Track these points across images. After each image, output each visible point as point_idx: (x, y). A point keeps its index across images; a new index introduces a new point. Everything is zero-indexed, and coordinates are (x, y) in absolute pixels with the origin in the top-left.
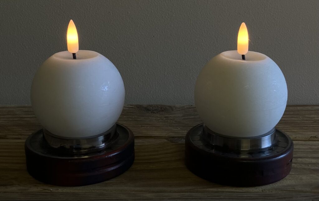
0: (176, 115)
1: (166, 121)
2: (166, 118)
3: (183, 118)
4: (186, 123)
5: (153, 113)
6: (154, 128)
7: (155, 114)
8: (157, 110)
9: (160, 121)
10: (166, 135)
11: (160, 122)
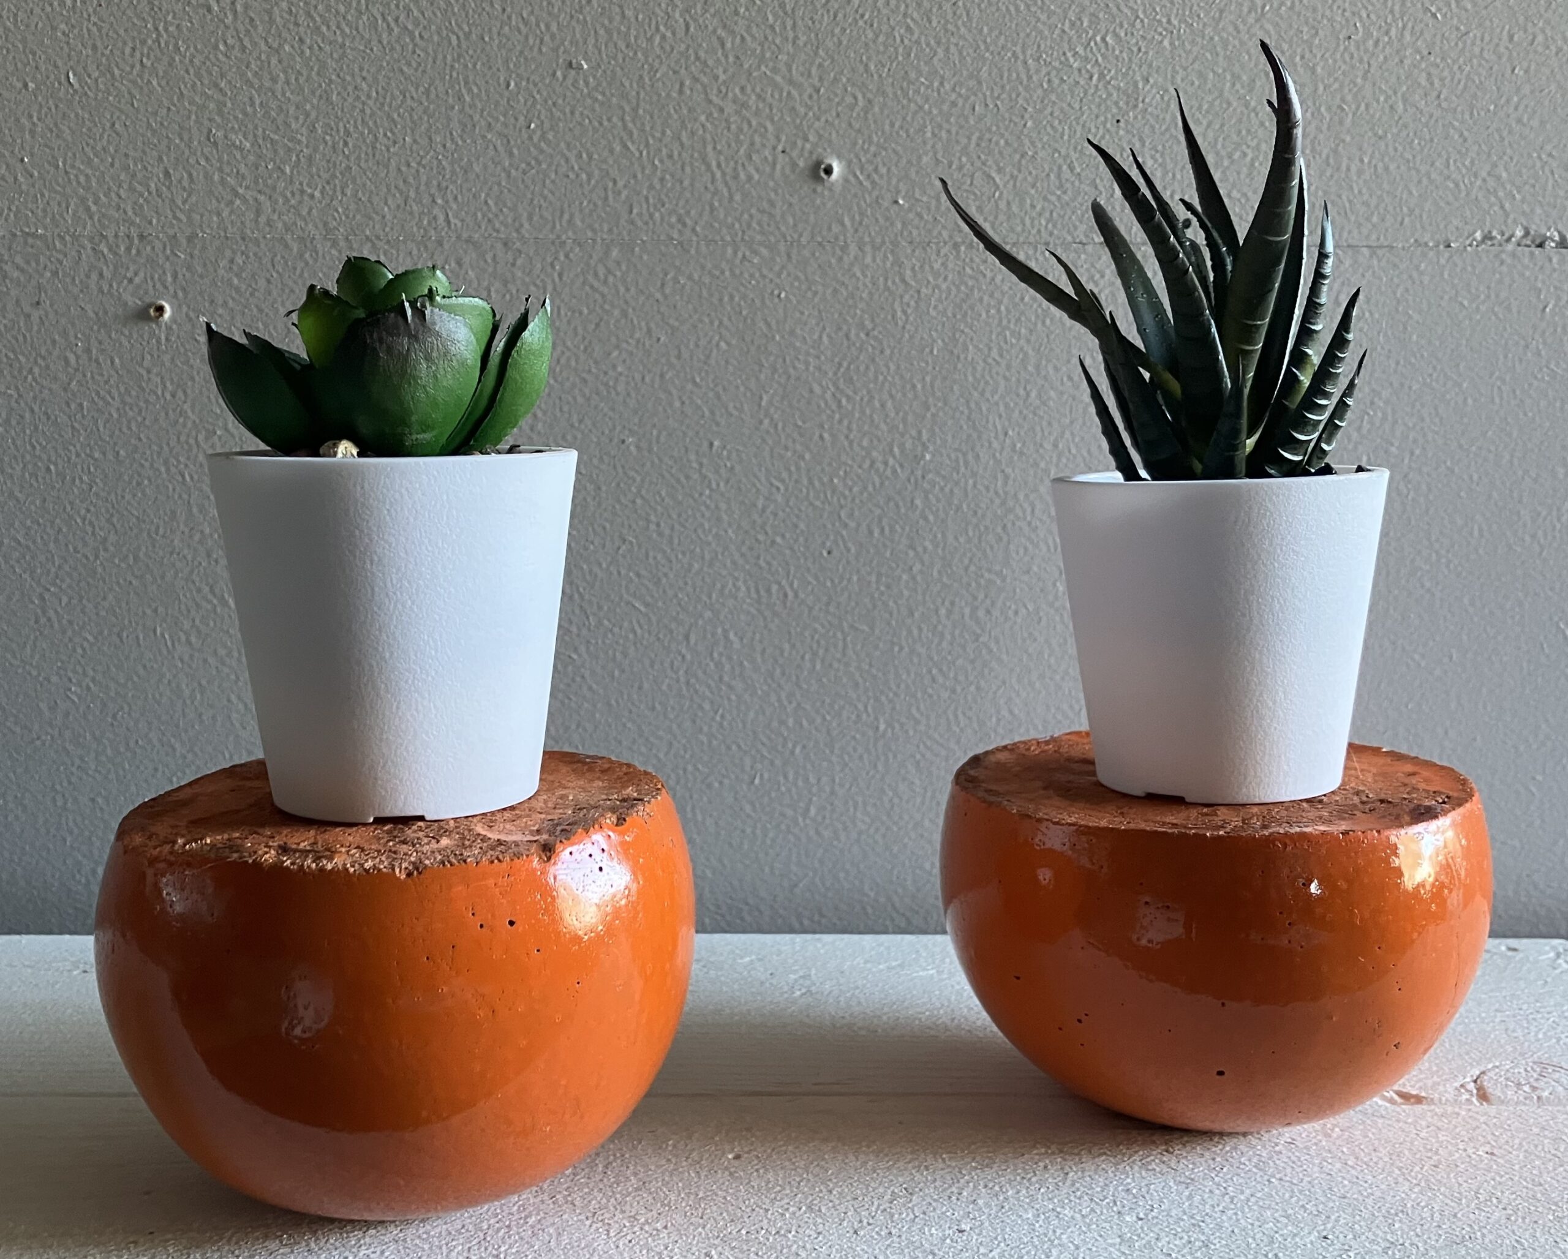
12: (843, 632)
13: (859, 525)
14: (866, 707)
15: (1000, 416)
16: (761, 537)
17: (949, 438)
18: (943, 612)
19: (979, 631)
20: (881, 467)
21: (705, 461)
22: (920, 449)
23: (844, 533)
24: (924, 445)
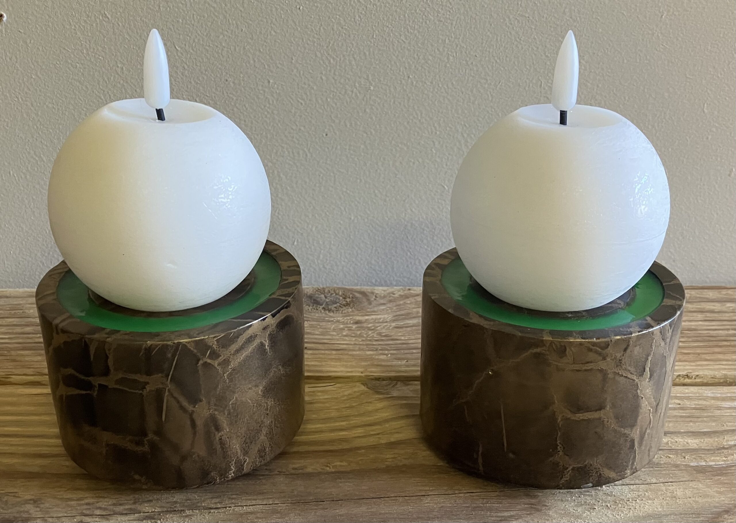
0: (379, 317)
1: (359, 333)
2: (356, 326)
3: (394, 324)
4: (403, 338)
5: (327, 312)
6: (334, 352)
7: (331, 314)
8: (336, 303)
9: (344, 334)
10: (362, 373)
11: (345, 336)
12: (333, 173)
13: (340, 122)
14: (345, 209)
15: (406, 68)
16: (294, 128)
17: (382, 80)
18: (380, 164)
19: (397, 172)
20: (350, 93)
21: (267, 90)
22: (368, 84)
23: (333, 125)
24: (370, 82)
